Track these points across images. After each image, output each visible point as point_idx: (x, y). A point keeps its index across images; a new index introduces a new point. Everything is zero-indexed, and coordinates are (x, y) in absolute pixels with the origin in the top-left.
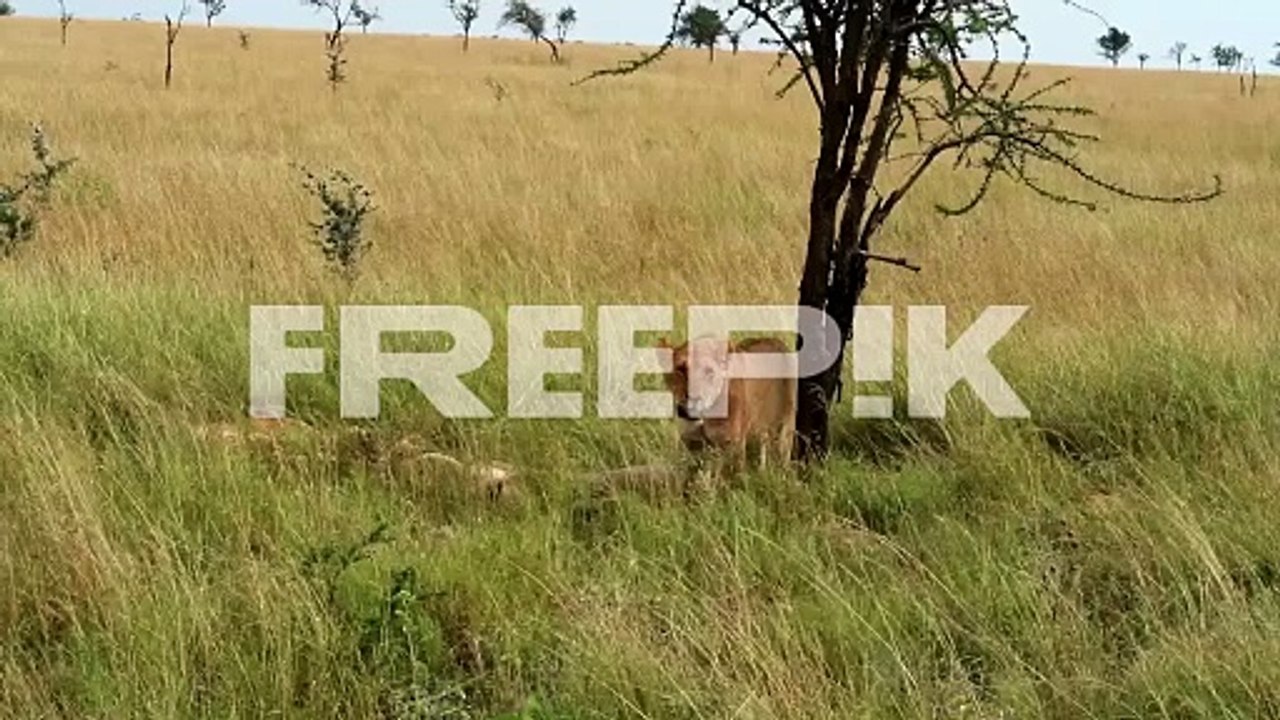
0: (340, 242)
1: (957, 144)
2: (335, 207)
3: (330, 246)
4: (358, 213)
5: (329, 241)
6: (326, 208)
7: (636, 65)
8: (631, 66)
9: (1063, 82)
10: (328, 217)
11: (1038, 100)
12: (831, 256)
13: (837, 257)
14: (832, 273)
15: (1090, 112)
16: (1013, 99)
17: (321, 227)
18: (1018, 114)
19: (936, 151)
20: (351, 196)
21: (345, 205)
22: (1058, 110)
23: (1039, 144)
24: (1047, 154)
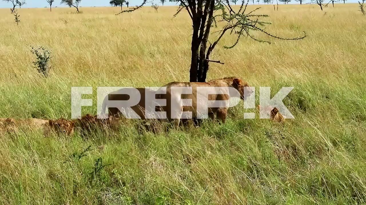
0: (42, 67)
1: (231, 28)
2: (40, 57)
3: (39, 68)
4: (47, 59)
5: (39, 67)
6: (37, 57)
7: (135, 9)
8: (133, 9)
9: (258, 8)
10: (38, 60)
11: (252, 14)
12: (198, 61)
13: (200, 61)
14: (198, 66)
15: (267, 16)
16: (245, 14)
17: (36, 63)
18: (247, 18)
19: (225, 30)
20: (45, 54)
21: (43, 56)
22: (259, 16)
23: (254, 26)
24: (257, 29)
